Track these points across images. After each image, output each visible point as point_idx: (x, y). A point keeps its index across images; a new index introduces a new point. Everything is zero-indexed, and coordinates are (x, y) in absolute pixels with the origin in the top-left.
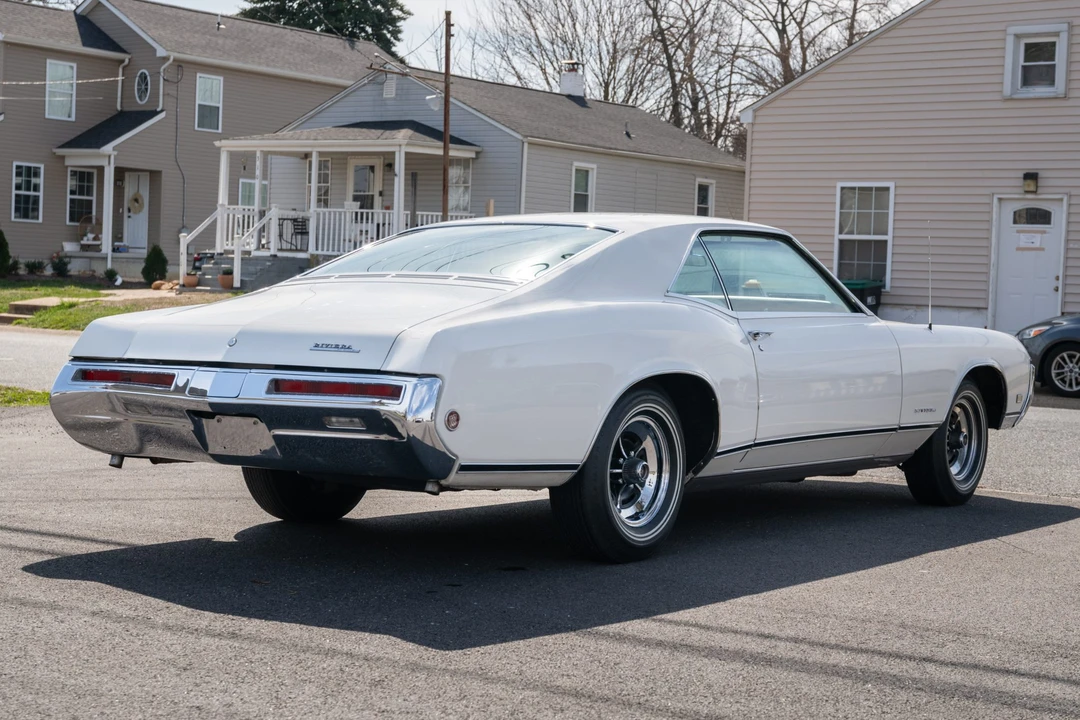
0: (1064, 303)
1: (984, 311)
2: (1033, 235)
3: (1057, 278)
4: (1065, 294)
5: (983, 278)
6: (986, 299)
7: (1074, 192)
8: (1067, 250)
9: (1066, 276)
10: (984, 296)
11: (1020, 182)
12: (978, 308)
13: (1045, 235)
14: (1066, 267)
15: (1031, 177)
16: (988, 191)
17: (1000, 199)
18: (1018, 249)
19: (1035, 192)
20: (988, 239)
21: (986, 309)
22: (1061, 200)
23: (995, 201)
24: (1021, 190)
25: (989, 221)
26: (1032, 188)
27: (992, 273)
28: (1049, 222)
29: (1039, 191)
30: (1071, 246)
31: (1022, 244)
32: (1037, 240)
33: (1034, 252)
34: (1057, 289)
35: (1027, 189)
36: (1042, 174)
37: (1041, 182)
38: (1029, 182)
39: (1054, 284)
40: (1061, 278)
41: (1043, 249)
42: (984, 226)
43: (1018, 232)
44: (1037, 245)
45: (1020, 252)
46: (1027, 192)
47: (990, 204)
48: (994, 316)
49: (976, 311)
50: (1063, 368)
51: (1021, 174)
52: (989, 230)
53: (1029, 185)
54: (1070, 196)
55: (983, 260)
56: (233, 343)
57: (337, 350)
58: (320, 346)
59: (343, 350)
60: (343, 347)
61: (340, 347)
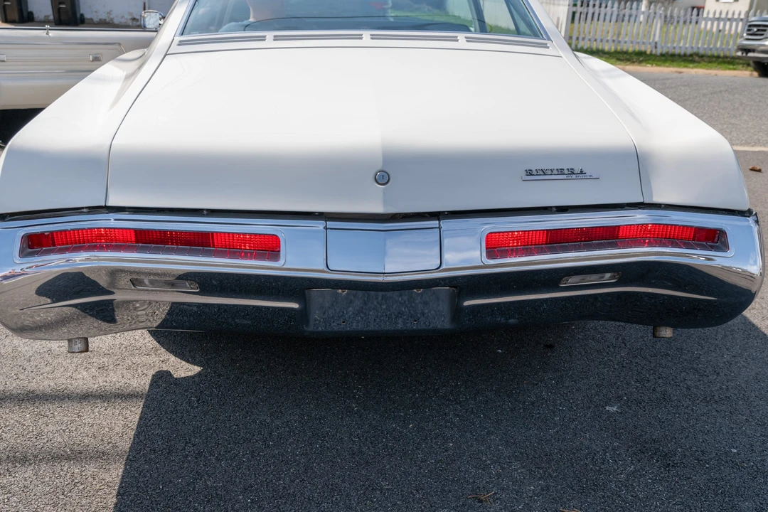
56: (383, 178)
57: (564, 177)
58: (535, 173)
59: (574, 176)
60: (572, 172)
61: (566, 172)
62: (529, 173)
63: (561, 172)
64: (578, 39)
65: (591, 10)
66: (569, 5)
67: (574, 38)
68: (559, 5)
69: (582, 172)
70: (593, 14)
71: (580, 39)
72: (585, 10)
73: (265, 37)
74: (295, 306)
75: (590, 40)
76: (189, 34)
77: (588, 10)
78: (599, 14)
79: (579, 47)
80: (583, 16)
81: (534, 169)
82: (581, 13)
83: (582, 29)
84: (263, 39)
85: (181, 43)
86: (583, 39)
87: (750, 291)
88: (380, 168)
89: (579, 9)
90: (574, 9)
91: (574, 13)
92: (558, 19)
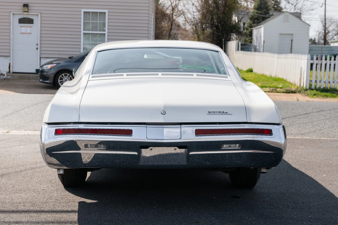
0: (41, 54)
1: (9, 57)
2: (26, 28)
3: (37, 44)
4: (41, 51)
5: (8, 44)
6: (10, 53)
7: (42, 12)
8: (41, 34)
9: (41, 44)
10: (9, 51)
11: (22, 8)
12: (6, 56)
13: (32, 28)
14: (41, 41)
15: (26, 6)
16: (9, 11)
17: (13, 14)
18: (21, 33)
19: (27, 12)
20: (9, 29)
21: (10, 56)
22: (38, 15)
23: (11, 15)
24: (22, 11)
25: (10, 23)
26: (27, 10)
27: (11, 42)
28: (33, 23)
29: (29, 11)
30: (42, 32)
31: (23, 31)
32: (28, 30)
33: (27, 35)
34: (37, 49)
35: (25, 10)
36: (30, 5)
37: (30, 8)
38: (25, 8)
39: (37, 46)
40: (39, 44)
41: (31, 33)
42: (8, 24)
43: (21, 27)
44: (28, 32)
45: (21, 35)
46: (24, 12)
47: (9, 16)
48: (13, 59)
49: (5, 57)
50: (62, 79)
51: (22, 5)
52: (10, 26)
53: (25, 9)
54: (41, 14)
55: (8, 38)
56: (164, 113)
57: (221, 114)
58: (211, 112)
59: (224, 114)
60: (223, 112)
61: (221, 112)
62: (209, 112)
63: (220, 112)
64: (316, 81)
65: (324, 62)
66: (308, 59)
67: (314, 81)
68: (301, 59)
69: (226, 113)
70: (326, 65)
71: (318, 81)
72: (320, 62)
73: (123, 75)
74: (136, 153)
75: (325, 82)
76: (94, 74)
77: (322, 62)
78: (330, 65)
79: (318, 87)
80: (319, 66)
81: (211, 111)
82: (317, 64)
83: (318, 75)
84: (122, 75)
85: (93, 77)
86: (320, 82)
87: (281, 149)
88: (163, 110)
89: (315, 62)
90: (312, 62)
91: (312, 65)
92: (301, 68)
